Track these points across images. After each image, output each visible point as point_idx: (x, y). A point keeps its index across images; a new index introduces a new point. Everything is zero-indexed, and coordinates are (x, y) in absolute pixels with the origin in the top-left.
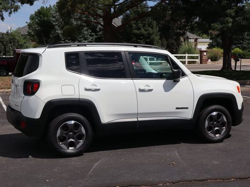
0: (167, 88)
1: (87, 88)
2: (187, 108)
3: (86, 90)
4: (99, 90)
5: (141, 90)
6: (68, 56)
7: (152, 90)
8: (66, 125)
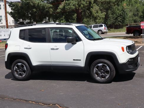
2: (80, 60)
3: (25, 48)
4: (31, 48)
5: (52, 49)
7: (58, 49)
8: (18, 65)
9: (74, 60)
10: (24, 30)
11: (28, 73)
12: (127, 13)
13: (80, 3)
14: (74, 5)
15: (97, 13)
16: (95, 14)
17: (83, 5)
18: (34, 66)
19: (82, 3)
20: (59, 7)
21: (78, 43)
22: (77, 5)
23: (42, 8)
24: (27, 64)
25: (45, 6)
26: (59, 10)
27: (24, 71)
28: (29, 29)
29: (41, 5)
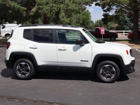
0: (75, 49)
1: (31, 47)
2: (88, 61)
4: (36, 48)
5: (59, 50)
6: (25, 31)
7: (66, 50)
8: (21, 64)
9: (81, 61)
10: (29, 30)
11: (32, 72)
12: (72, 21)
13: (52, 9)
14: (47, 10)
15: (63, 18)
16: (61, 19)
17: (54, 10)
18: (39, 66)
19: (54, 9)
20: (31, 11)
21: (85, 45)
22: (50, 10)
23: (17, 10)
24: (31, 63)
25: (20, 8)
26: (32, 14)
27: (28, 71)
28: (34, 29)
29: (16, 7)
